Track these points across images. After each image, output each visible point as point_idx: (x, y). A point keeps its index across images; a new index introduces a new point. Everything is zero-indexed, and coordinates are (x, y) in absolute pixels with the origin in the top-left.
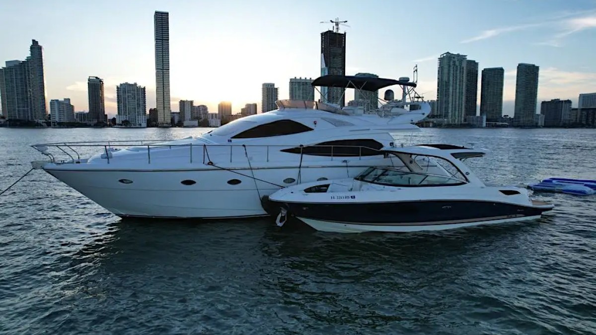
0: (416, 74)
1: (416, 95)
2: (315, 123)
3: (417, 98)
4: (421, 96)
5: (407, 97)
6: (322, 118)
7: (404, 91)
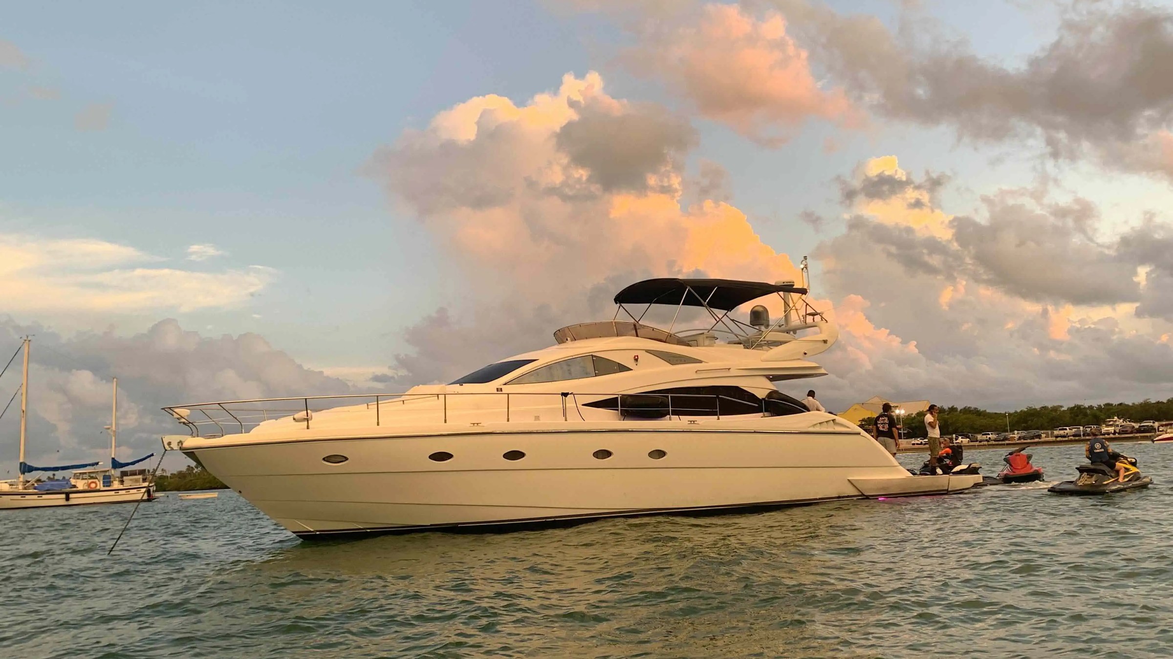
0: (805, 274)
1: (810, 311)
2: (636, 359)
3: (813, 315)
4: (818, 312)
5: (793, 313)
6: (647, 351)
7: (786, 304)
